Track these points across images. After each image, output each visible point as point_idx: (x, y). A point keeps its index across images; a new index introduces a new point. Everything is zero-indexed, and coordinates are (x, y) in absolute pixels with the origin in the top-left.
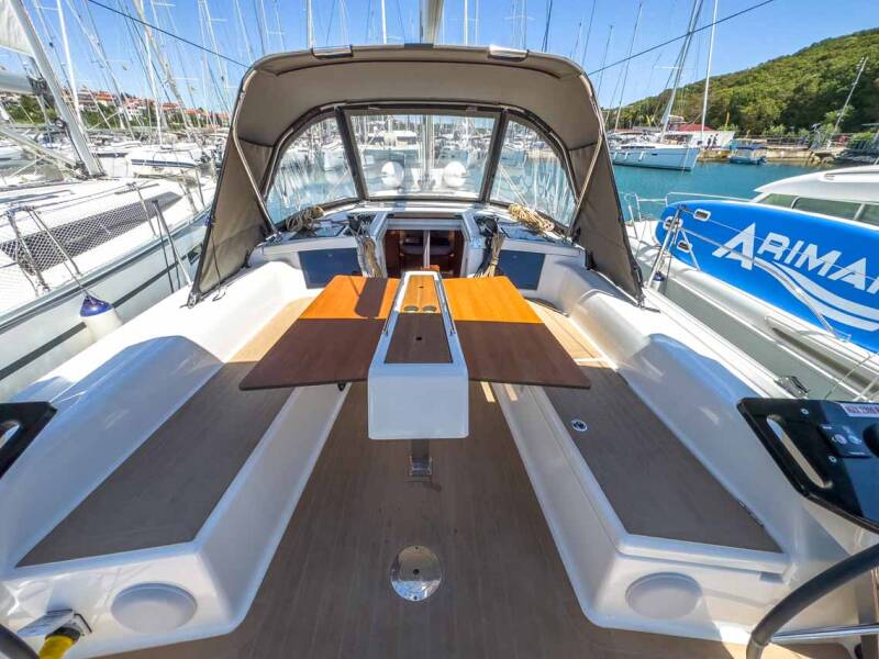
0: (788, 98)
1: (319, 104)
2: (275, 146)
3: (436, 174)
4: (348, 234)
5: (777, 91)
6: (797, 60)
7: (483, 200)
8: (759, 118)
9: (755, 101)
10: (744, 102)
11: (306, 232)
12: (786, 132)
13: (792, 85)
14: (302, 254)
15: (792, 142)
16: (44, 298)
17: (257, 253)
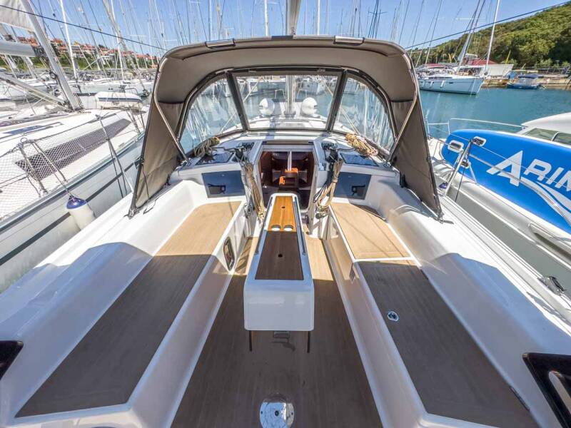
0: (557, 39)
1: (214, 70)
2: (185, 102)
3: (296, 107)
4: (235, 160)
5: (548, 34)
6: (566, 9)
7: (329, 130)
8: (533, 54)
9: (530, 41)
10: (522, 43)
11: (207, 158)
12: (552, 65)
13: (560, 29)
14: (204, 175)
15: (557, 71)
16: (44, 198)
17: (175, 175)
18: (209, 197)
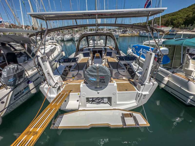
0: (185, 18)
5: (182, 17)
6: (188, 9)
7: (106, 46)
8: (178, 23)
9: (177, 19)
10: (174, 20)
12: (185, 27)
13: (186, 15)
14: (83, 53)
15: (187, 29)
18: (84, 57)
